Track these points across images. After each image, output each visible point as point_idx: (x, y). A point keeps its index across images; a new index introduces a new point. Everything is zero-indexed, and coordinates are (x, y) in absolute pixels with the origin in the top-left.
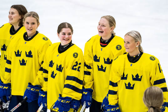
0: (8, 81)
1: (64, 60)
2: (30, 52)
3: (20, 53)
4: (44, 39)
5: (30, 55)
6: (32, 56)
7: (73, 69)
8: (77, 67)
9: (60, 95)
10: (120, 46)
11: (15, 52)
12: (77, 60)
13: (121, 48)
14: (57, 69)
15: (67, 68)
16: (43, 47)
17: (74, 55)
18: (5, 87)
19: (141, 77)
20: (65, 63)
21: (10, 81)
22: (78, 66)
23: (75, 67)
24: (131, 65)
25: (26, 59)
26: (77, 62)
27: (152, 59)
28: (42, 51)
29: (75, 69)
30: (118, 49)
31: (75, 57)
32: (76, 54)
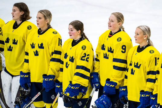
0: (27, 70)
2: (42, 44)
3: (34, 46)
5: (41, 47)
6: (43, 48)
7: (82, 59)
8: (85, 58)
9: (71, 82)
11: (31, 45)
12: (85, 51)
14: (70, 60)
16: (52, 40)
17: (82, 48)
18: (26, 76)
19: (140, 65)
21: (29, 71)
22: (87, 57)
23: (83, 58)
25: (39, 50)
26: (85, 54)
28: (51, 43)
29: (84, 60)
31: (83, 50)
32: (84, 47)
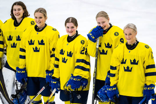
1: (73, 47)
2: (42, 41)
4: (53, 29)
5: (42, 43)
6: (44, 44)
7: (81, 53)
8: (84, 52)
10: (118, 33)
11: (29, 42)
12: (84, 46)
13: (118, 35)
14: (68, 55)
15: (76, 53)
16: (54, 36)
17: (81, 42)
19: (138, 61)
20: (74, 49)
22: (85, 50)
24: (130, 52)
26: (84, 48)
27: (146, 47)
28: (53, 40)
30: (116, 35)
31: (82, 44)
32: (83, 42)
